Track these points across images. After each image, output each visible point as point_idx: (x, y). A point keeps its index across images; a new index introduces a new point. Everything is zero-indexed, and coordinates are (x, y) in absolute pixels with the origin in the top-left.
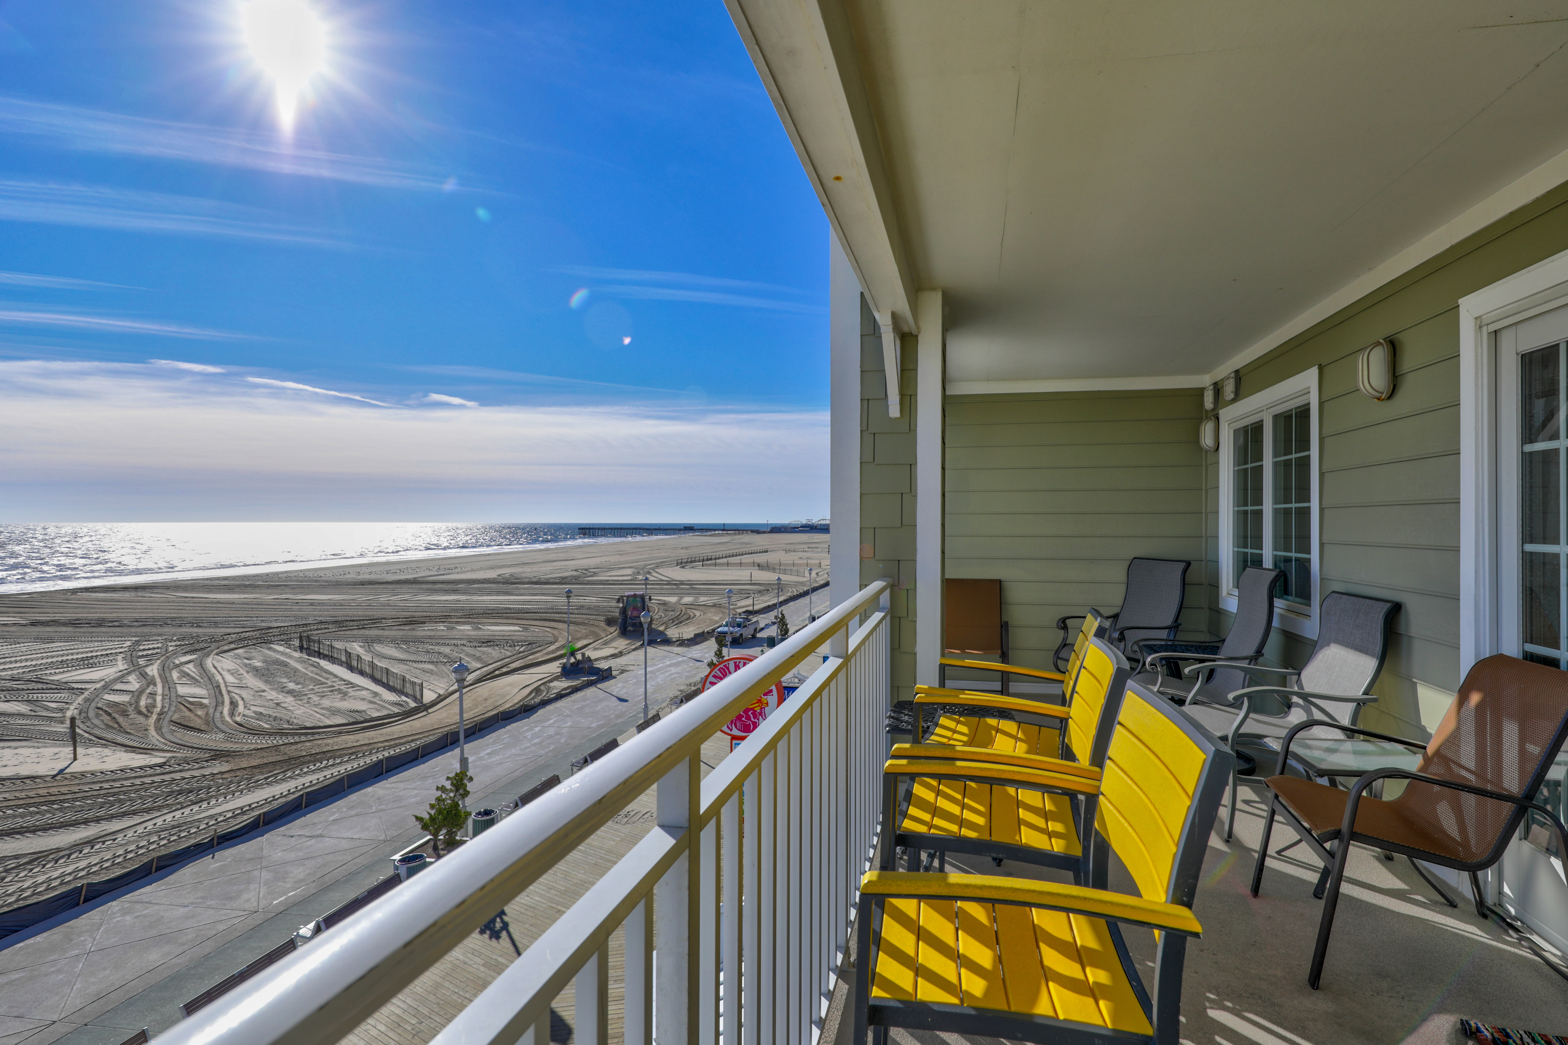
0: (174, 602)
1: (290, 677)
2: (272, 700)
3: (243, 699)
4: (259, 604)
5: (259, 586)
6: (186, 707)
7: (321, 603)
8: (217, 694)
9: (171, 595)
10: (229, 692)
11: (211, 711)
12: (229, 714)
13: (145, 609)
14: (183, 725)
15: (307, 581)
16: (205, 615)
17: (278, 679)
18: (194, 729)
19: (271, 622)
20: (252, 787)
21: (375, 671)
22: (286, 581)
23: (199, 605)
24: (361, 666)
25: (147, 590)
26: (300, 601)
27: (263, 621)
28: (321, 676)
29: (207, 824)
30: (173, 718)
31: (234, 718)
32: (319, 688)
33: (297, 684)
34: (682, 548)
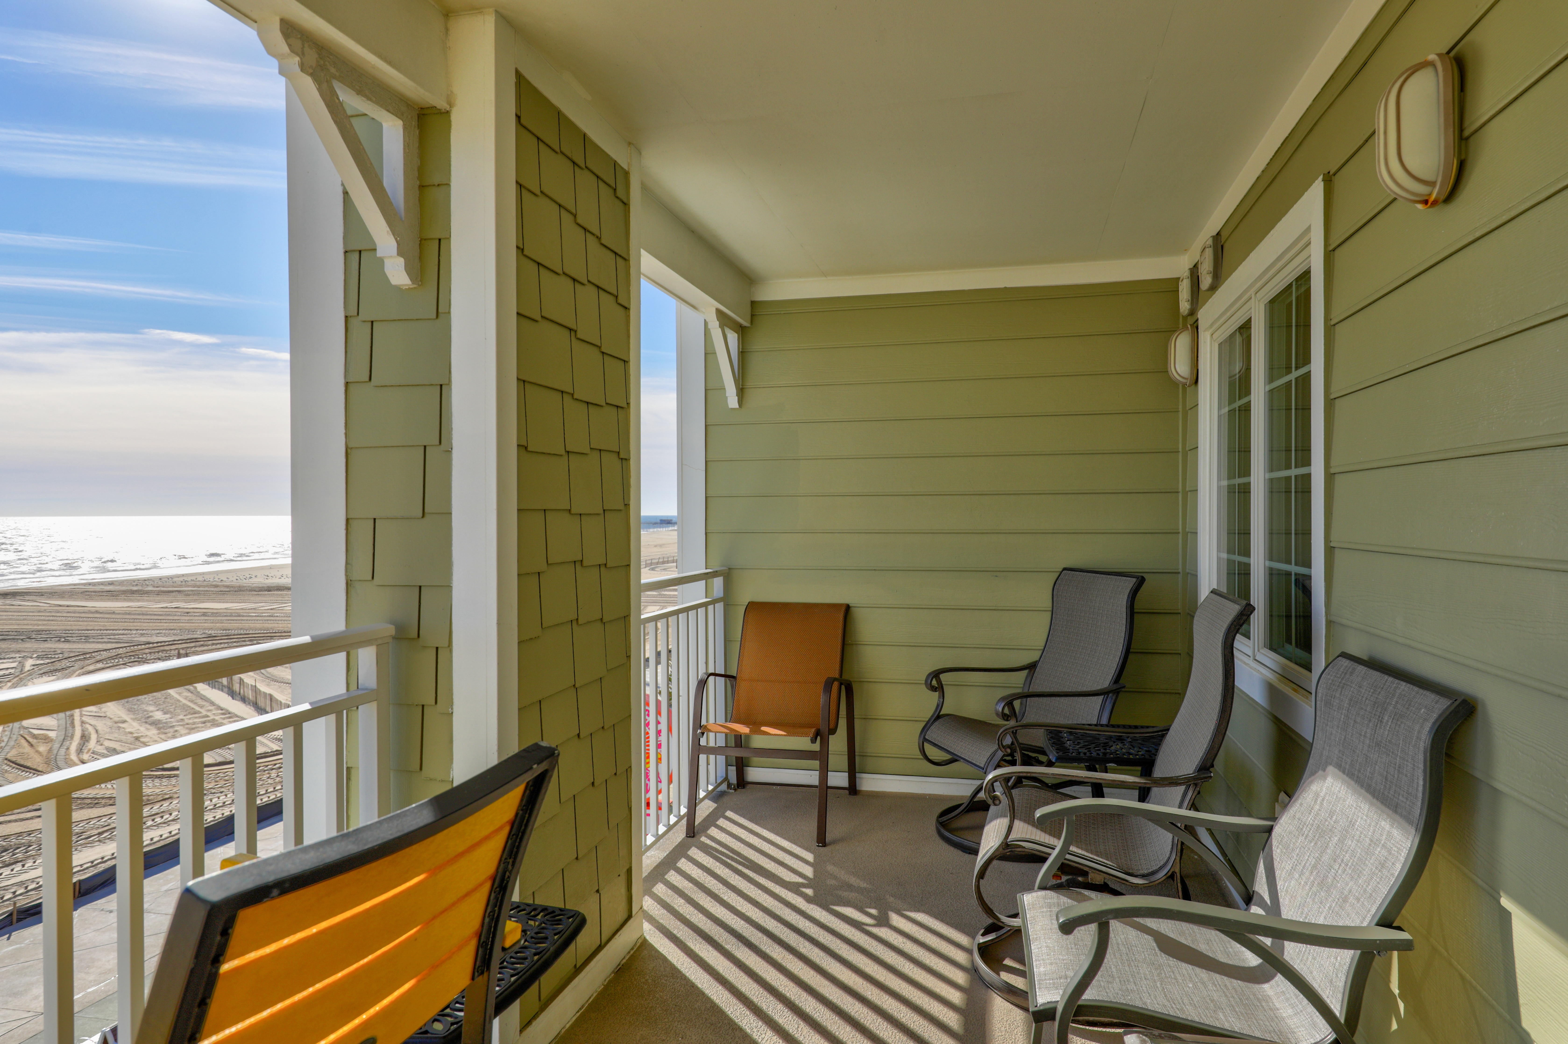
0: (45, 611)
1: (160, 705)
2: (131, 733)
3: (97, 731)
4: (143, 614)
5: (147, 593)
6: (27, 741)
7: (216, 614)
8: (68, 725)
9: (44, 603)
10: (83, 722)
11: (56, 746)
12: (77, 750)
13: (10, 619)
14: (18, 765)
15: (204, 587)
16: (77, 628)
17: (144, 707)
18: (31, 769)
19: (152, 635)
20: (81, 845)
21: (258, 697)
22: (181, 586)
23: (73, 615)
24: (244, 692)
25: (18, 597)
26: (192, 610)
27: (142, 635)
28: (195, 703)
29: (14, 893)
30: (9, 756)
31: (81, 756)
32: (190, 719)
33: (165, 713)
34: (655, 546)
